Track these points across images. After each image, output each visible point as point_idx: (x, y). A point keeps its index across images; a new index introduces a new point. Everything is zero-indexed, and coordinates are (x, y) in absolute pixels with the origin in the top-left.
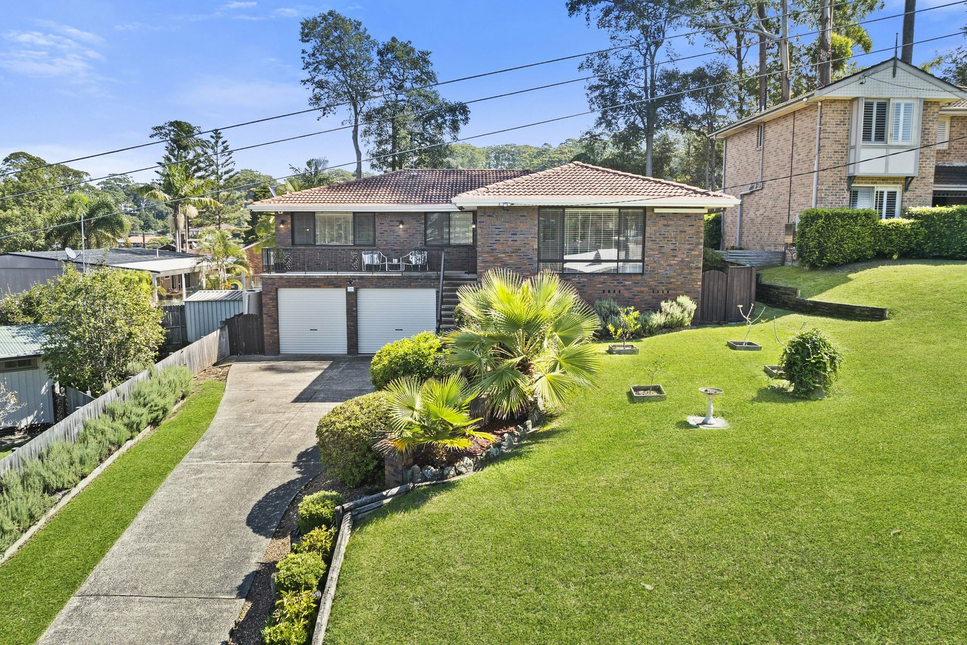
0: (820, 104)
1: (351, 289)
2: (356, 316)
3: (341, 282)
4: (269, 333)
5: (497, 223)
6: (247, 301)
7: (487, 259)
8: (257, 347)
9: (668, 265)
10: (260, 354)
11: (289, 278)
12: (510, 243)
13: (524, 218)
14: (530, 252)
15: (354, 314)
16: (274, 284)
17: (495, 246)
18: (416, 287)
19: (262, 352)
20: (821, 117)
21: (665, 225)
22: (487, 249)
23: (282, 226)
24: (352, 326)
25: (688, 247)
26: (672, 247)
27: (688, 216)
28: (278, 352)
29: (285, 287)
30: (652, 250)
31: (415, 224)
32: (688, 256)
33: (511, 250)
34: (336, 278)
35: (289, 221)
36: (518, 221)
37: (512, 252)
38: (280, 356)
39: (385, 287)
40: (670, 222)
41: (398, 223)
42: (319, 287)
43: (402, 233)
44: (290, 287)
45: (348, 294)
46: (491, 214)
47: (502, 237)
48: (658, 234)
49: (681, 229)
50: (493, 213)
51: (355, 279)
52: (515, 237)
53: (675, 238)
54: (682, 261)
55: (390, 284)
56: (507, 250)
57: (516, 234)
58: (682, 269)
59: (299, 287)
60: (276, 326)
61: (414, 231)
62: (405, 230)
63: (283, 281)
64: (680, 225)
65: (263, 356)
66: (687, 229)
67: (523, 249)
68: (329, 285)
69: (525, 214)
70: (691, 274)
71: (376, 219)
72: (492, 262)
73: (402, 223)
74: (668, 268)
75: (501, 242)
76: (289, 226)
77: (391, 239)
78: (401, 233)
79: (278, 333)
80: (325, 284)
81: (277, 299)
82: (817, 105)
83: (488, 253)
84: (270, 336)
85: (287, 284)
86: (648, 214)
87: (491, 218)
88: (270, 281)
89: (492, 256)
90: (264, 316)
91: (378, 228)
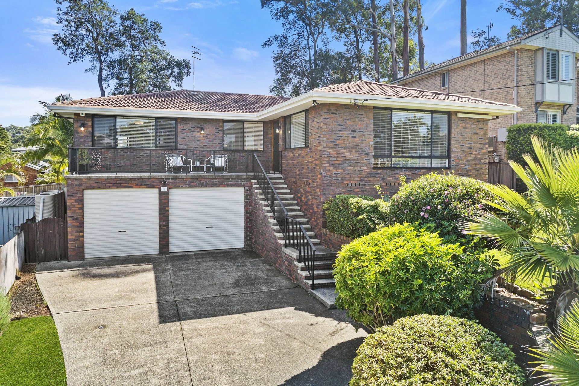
0: (516, 52)
1: (164, 189)
2: (168, 216)
3: (154, 182)
4: (74, 237)
5: (340, 120)
6: (41, 205)
7: (332, 154)
8: (58, 253)
9: (467, 161)
10: (61, 260)
11: (98, 179)
12: (350, 139)
13: (362, 116)
14: (367, 148)
15: (167, 213)
16: (81, 185)
17: (338, 142)
18: (227, 186)
19: (65, 257)
20: (517, 61)
21: (464, 128)
22: (332, 145)
23: (82, 129)
24: (164, 226)
25: (480, 146)
26: (469, 146)
27: (478, 120)
28: (82, 257)
29: (93, 188)
30: (456, 148)
31: (214, 130)
32: (479, 154)
33: (351, 145)
34: (149, 178)
35: (90, 124)
36: (357, 119)
37: (352, 148)
38: (86, 261)
39: (198, 187)
40: (468, 126)
41: (198, 130)
42: (131, 187)
43: (203, 138)
44: (99, 188)
45: (161, 194)
46: (334, 111)
47: (344, 134)
48: (459, 135)
49: (474, 131)
50: (337, 111)
51: (169, 179)
52: (355, 134)
53: (471, 138)
54: (476, 158)
55: (203, 183)
56: (348, 146)
57: (355, 131)
58: (476, 164)
59: (109, 187)
60: (81, 229)
61: (214, 137)
62: (205, 136)
63: (92, 182)
64: (473, 129)
65: (67, 262)
66: (478, 131)
67: (361, 146)
68: (141, 185)
69: (363, 113)
70: (481, 168)
71: (179, 125)
72: (335, 157)
73: (202, 129)
74: (467, 163)
75: (343, 138)
76: (90, 129)
77: (192, 144)
78: (201, 138)
79: (83, 237)
80: (137, 185)
81: (82, 201)
82: (514, 52)
83: (331, 148)
84: (74, 240)
85: (96, 184)
86: (453, 117)
87: (334, 115)
88: (76, 182)
89: (335, 151)
90: (69, 219)
91: (180, 133)
